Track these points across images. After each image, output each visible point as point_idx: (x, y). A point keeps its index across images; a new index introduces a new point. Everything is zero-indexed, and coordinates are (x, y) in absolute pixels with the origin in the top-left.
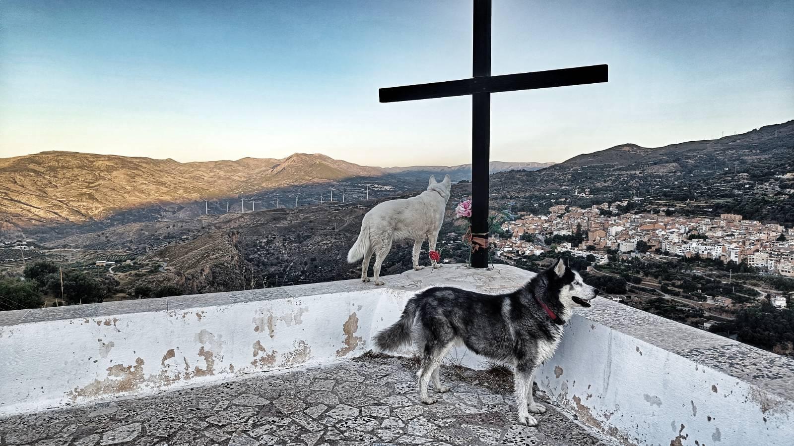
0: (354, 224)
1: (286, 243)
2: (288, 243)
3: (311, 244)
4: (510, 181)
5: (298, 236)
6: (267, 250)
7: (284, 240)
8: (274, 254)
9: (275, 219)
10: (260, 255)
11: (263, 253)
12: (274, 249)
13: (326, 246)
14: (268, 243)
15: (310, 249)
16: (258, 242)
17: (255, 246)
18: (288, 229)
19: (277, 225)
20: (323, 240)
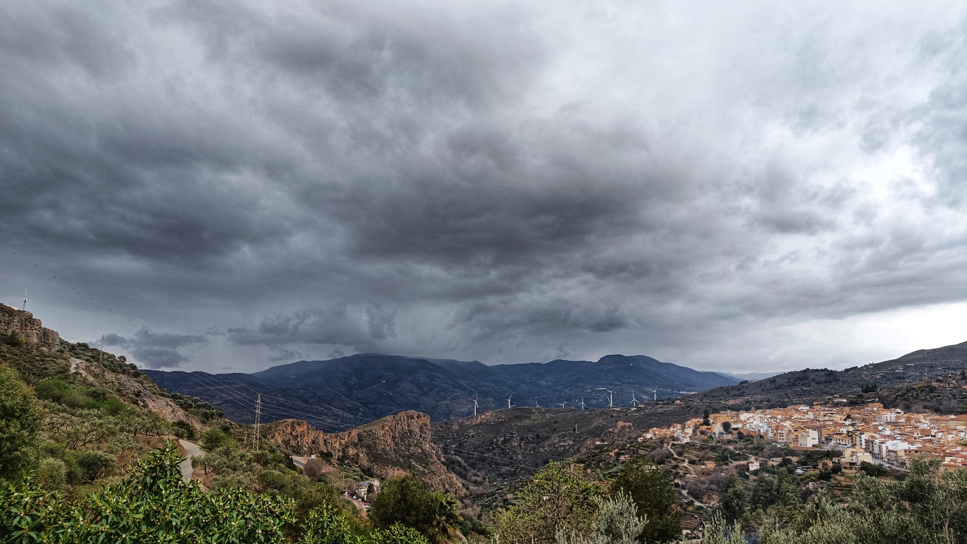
0: (600, 427)
1: (522, 442)
2: (524, 443)
3: (547, 445)
4: (801, 382)
5: (537, 437)
6: (502, 449)
7: (520, 440)
8: (509, 454)
9: (517, 418)
10: (494, 454)
11: (498, 452)
12: (509, 449)
13: (562, 448)
14: (504, 442)
15: (545, 451)
16: (495, 440)
17: (492, 443)
18: (529, 429)
19: (518, 424)
20: (560, 442)
